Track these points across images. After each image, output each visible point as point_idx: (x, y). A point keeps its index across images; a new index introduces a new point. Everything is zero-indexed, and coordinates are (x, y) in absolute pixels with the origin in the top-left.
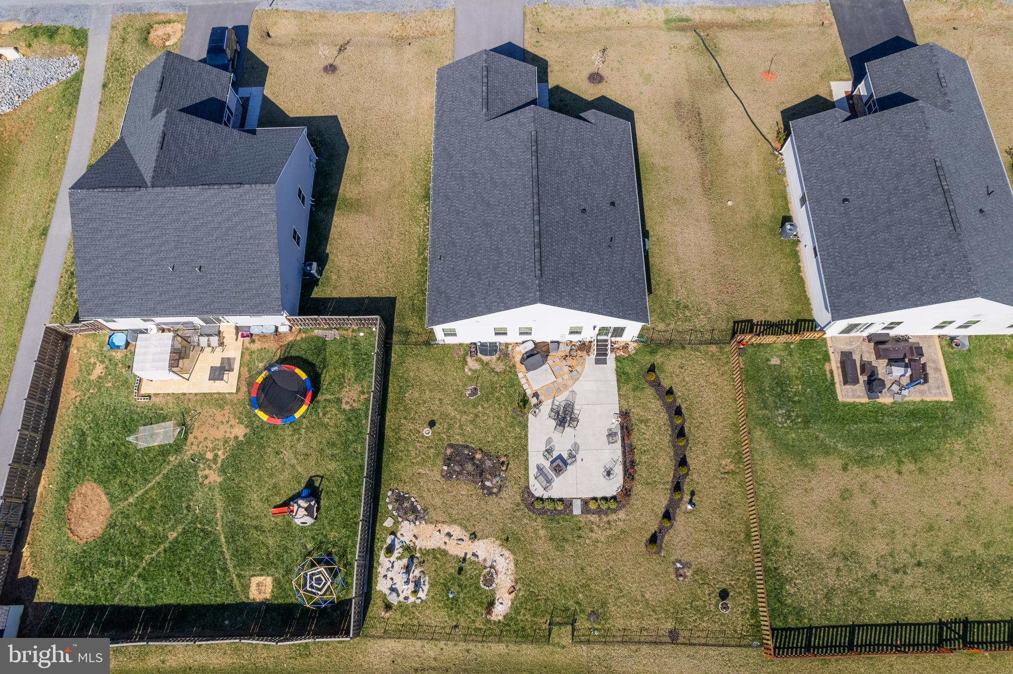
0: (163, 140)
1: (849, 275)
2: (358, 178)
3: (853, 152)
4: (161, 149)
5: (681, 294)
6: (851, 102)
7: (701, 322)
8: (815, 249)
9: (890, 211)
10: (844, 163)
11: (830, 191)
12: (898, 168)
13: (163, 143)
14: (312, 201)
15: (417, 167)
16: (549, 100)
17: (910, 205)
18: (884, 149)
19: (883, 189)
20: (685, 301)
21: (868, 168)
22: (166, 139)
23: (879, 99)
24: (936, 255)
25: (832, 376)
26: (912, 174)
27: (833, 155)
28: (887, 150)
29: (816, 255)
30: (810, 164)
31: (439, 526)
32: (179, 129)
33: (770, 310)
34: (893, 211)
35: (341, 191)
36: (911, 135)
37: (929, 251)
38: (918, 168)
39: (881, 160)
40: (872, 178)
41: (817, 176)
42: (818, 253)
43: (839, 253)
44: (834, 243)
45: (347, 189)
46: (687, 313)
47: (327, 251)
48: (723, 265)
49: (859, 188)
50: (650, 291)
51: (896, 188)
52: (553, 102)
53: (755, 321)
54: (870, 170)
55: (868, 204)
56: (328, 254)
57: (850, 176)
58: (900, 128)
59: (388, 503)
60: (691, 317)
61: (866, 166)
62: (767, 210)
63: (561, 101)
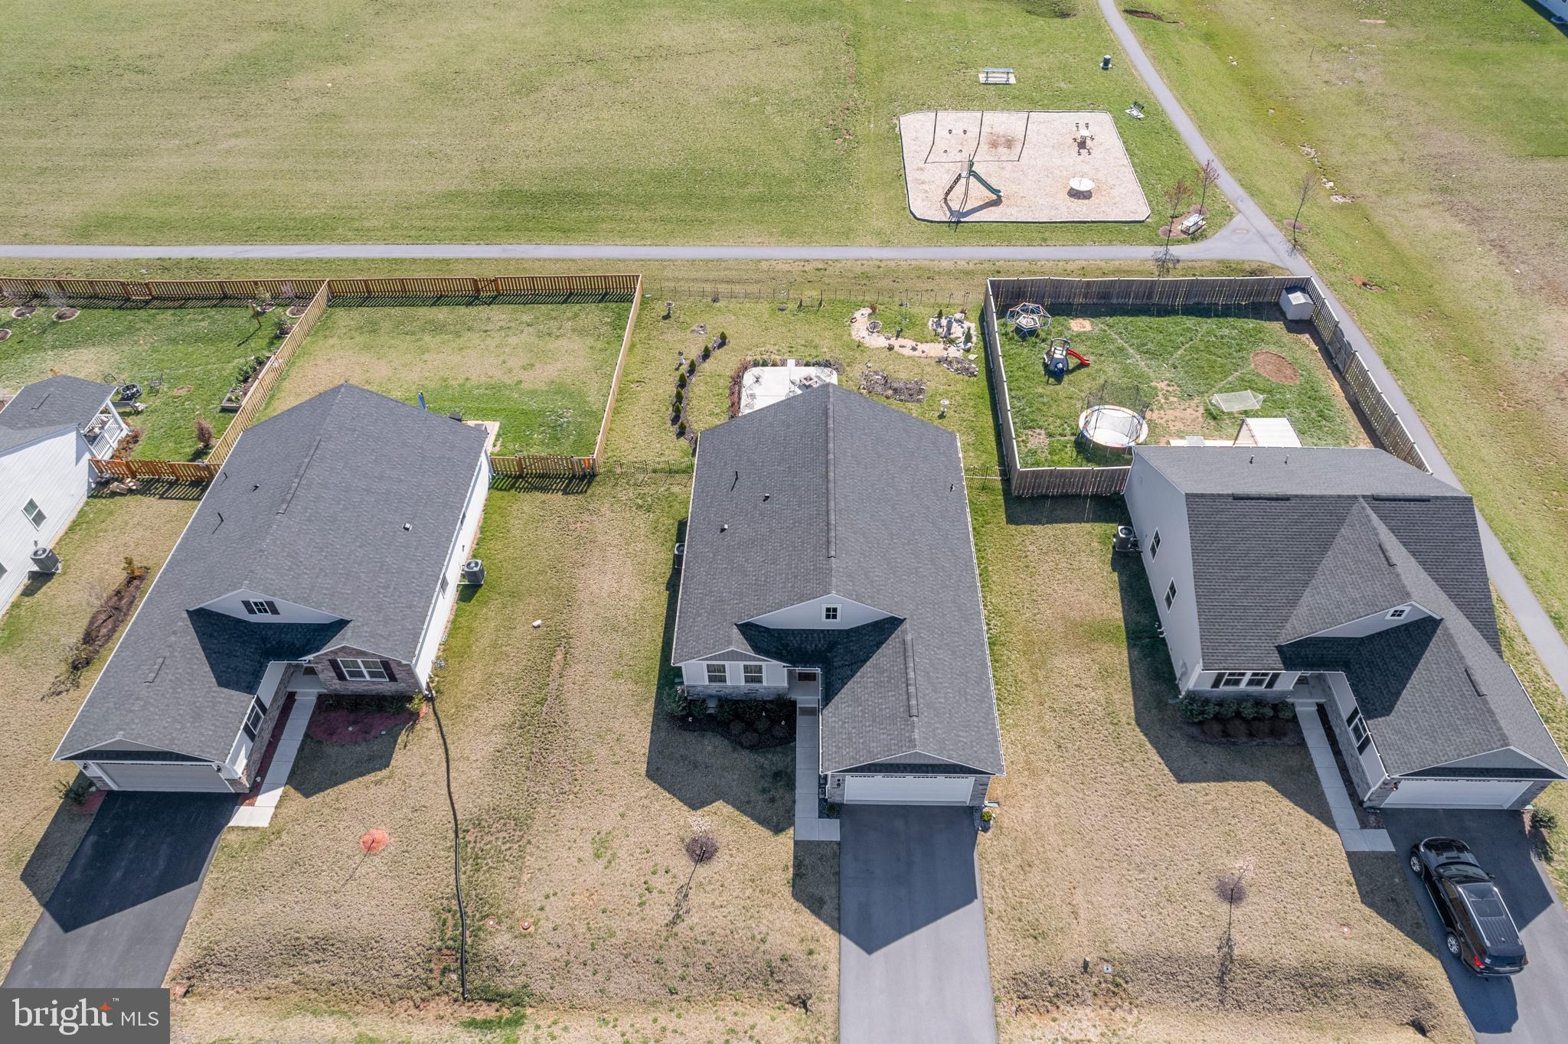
0: (1385, 556)
1: (449, 458)
2: (1105, 674)
3: (363, 576)
4: (1380, 546)
5: (642, 522)
6: (259, 779)
7: (626, 494)
8: (462, 522)
9: (368, 491)
10: (381, 568)
11: (417, 549)
12: (328, 527)
13: (1383, 552)
14: (1162, 633)
15: (1014, 689)
16: (794, 802)
17: (343, 484)
18: (326, 557)
19: (359, 516)
20: (640, 513)
21: (360, 547)
22: (1384, 559)
23: (250, 693)
24: (355, 430)
25: (496, 440)
26: (318, 513)
27: (387, 587)
28: (324, 554)
29: (464, 516)
30: (422, 593)
31: (924, 355)
32: (1378, 584)
33: (537, 503)
34: (365, 490)
35: (1125, 654)
36: (285, 554)
37: (359, 437)
38: (307, 514)
39: (338, 546)
40: (362, 534)
41: (422, 573)
42: (461, 517)
43: (447, 484)
44: (445, 495)
45: (1118, 656)
46: (640, 502)
47: (1116, 574)
48: (576, 551)
49: (384, 532)
50: (682, 525)
51: (345, 508)
52: (787, 795)
53: (560, 493)
54: (358, 544)
55: (386, 510)
56: (1114, 570)
57: (384, 551)
58: (290, 569)
59: (978, 368)
60: (637, 498)
61: (359, 550)
62: (488, 613)
63: (772, 800)
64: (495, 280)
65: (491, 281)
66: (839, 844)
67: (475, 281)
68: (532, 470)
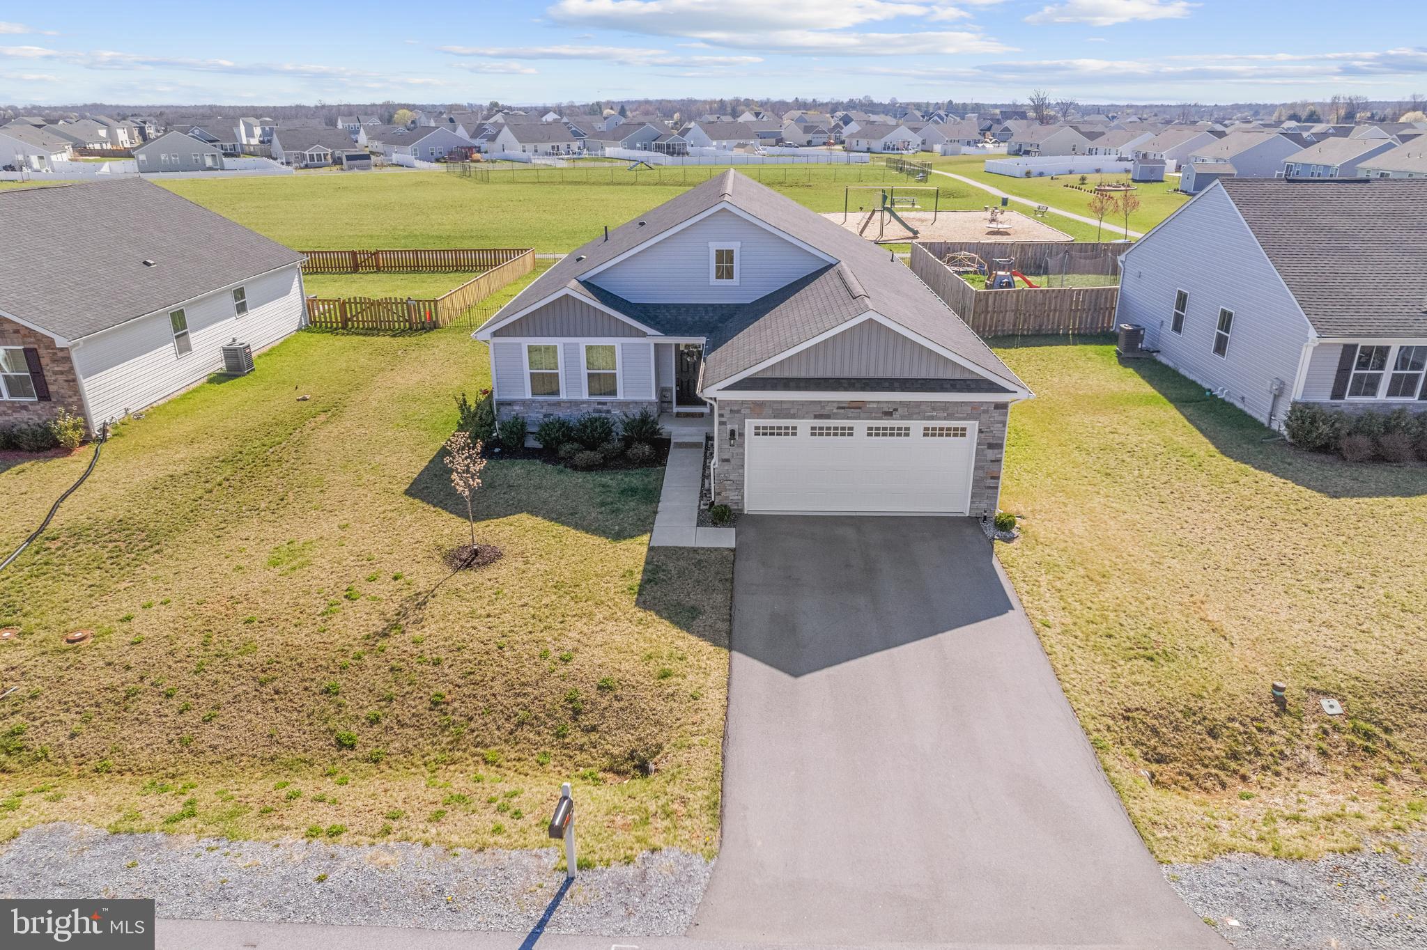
64: (377, 253)
65: (372, 254)
66: (733, 550)
67: (354, 253)
68: (358, 322)
